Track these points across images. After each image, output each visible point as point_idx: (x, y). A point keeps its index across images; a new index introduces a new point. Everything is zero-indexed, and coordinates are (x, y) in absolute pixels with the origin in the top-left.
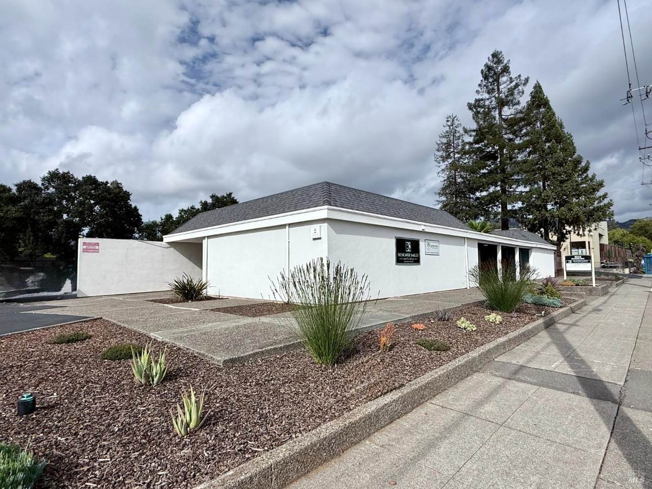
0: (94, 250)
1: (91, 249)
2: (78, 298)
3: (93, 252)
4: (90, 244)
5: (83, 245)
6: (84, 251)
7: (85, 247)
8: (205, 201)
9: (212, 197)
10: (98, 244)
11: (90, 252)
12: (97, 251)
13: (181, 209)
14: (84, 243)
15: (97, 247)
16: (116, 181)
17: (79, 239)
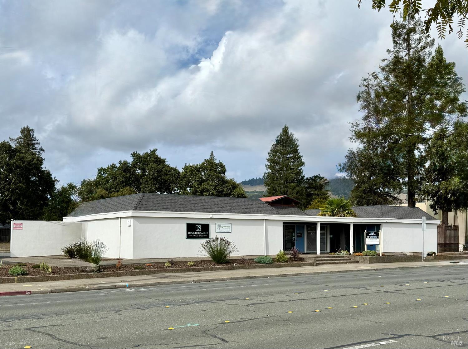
0: (20, 228)
1: (18, 228)
2: (11, 258)
3: (19, 229)
4: (17, 224)
5: (14, 225)
6: (15, 228)
7: (15, 226)
8: (124, 161)
9: (134, 155)
10: (22, 224)
11: (18, 229)
12: (21, 228)
13: (100, 167)
14: (14, 224)
15: (21, 226)
16: (27, 127)
17: (11, 221)
